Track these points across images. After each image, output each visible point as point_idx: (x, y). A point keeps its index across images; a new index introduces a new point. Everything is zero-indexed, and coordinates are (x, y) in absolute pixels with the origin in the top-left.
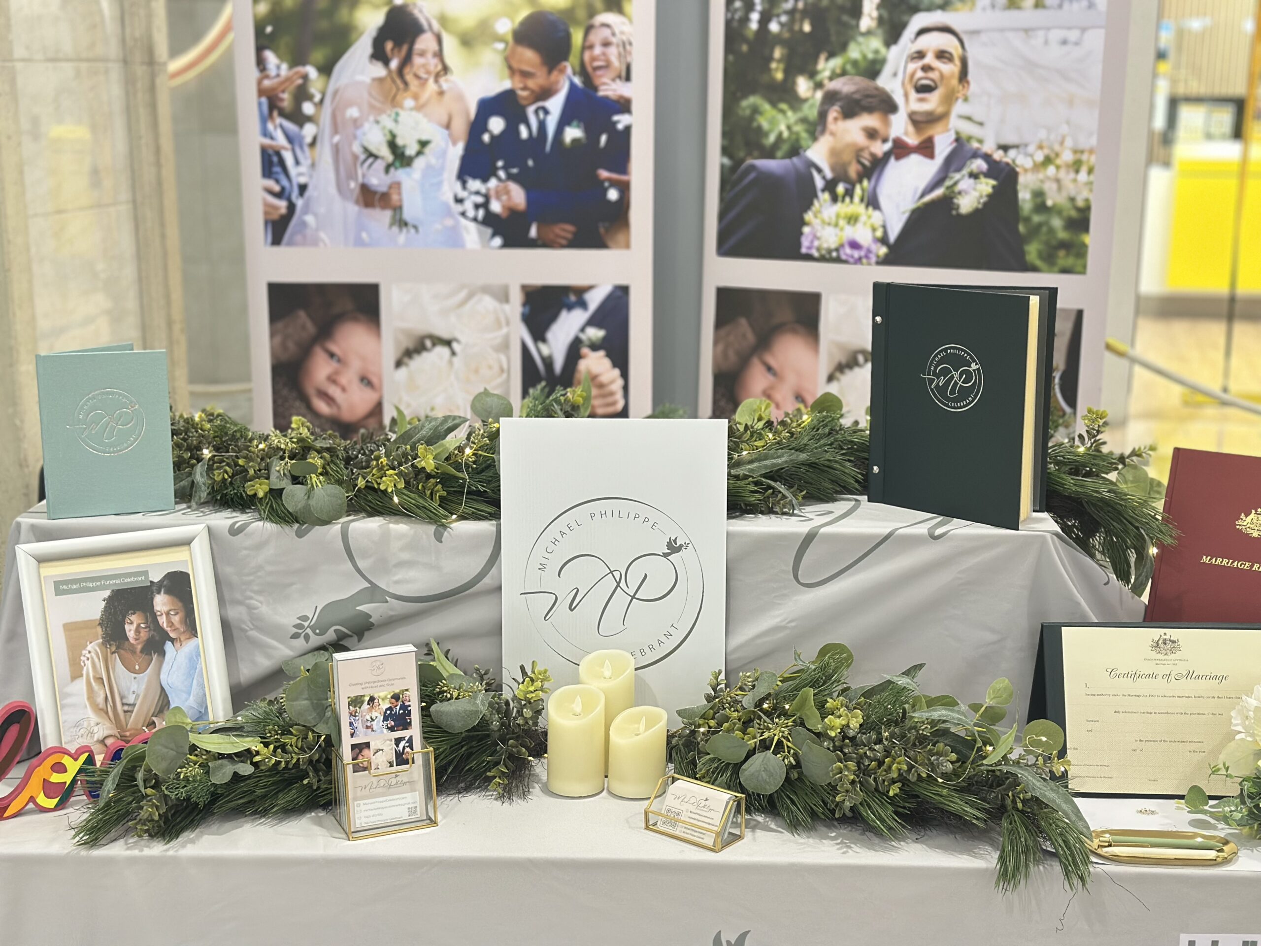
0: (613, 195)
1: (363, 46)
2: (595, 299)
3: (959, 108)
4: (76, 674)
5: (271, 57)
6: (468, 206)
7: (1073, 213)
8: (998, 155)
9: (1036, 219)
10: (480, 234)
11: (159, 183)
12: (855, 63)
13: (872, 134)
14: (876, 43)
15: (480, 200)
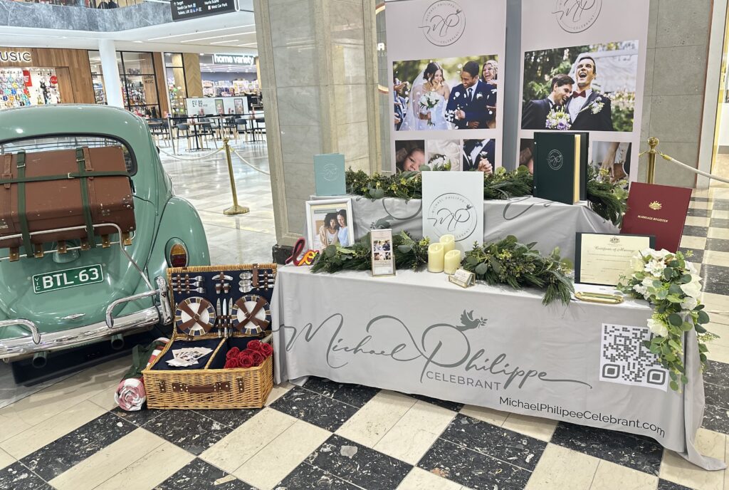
0: (491, 113)
1: (421, 75)
2: (484, 143)
3: (593, 81)
4: (318, 233)
5: (397, 79)
6: (449, 118)
7: (628, 113)
8: (605, 95)
9: (617, 114)
10: (452, 126)
11: (375, 115)
12: (562, 69)
13: (567, 91)
14: (568, 63)
15: (452, 116)
